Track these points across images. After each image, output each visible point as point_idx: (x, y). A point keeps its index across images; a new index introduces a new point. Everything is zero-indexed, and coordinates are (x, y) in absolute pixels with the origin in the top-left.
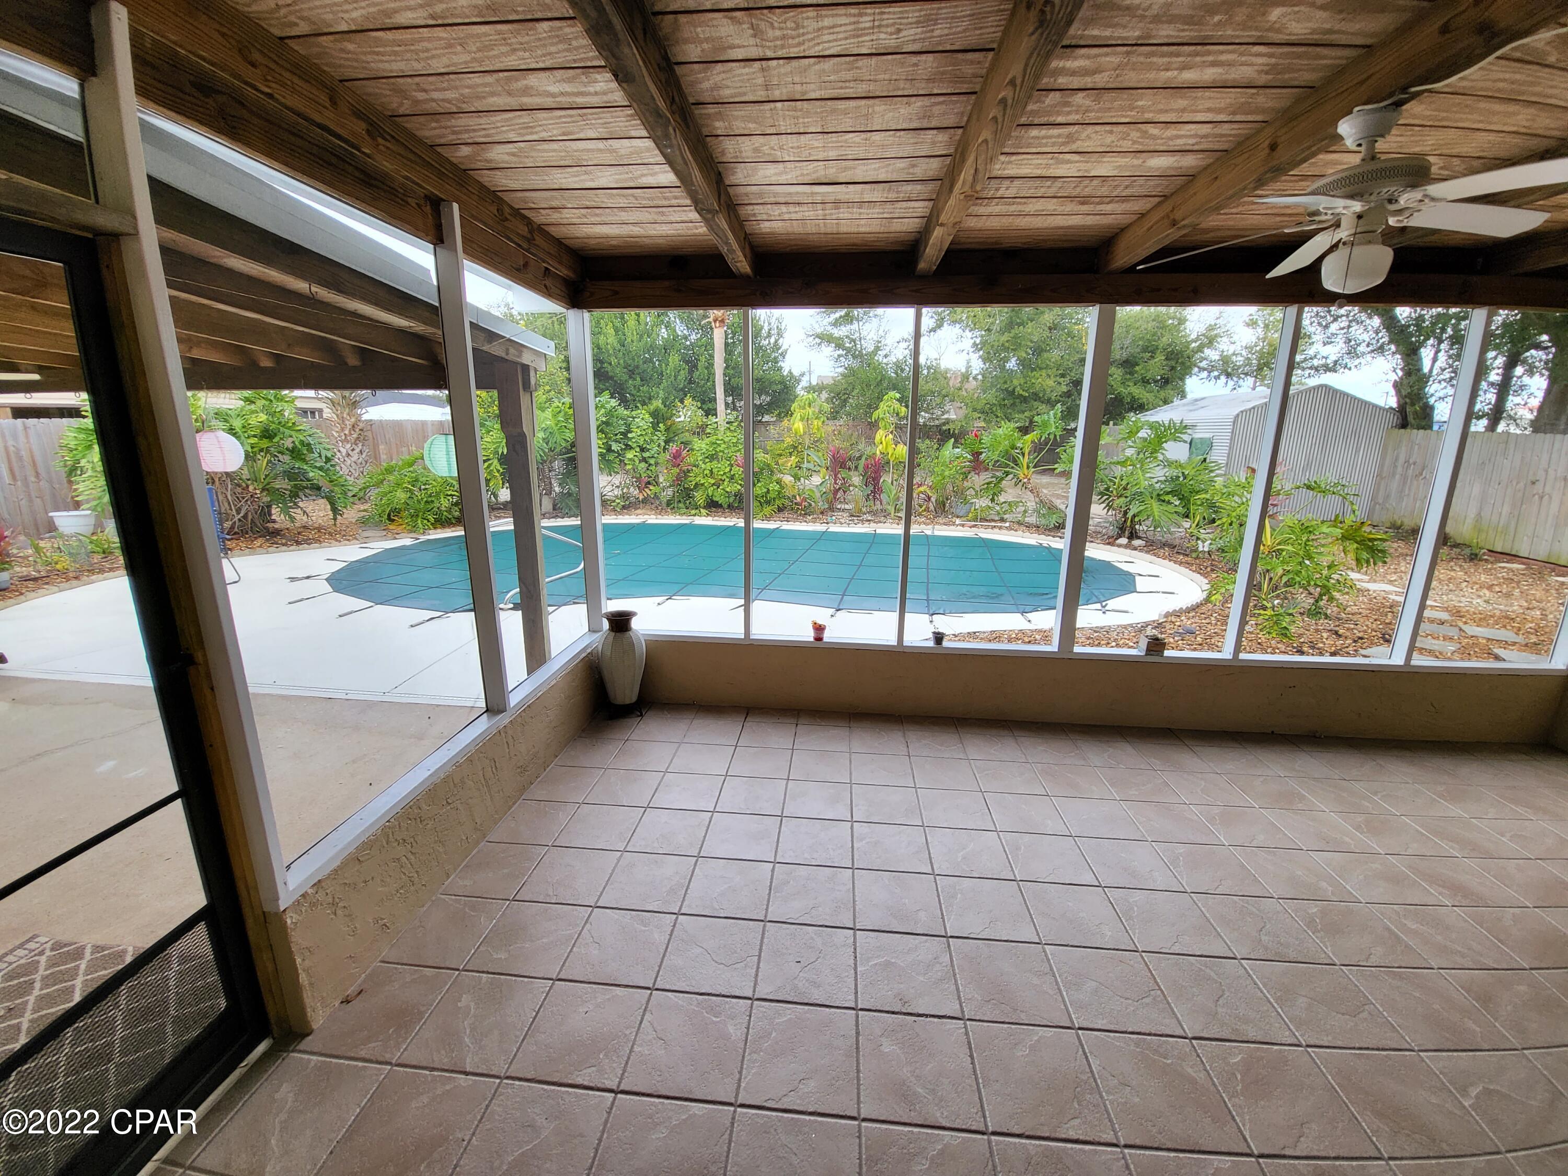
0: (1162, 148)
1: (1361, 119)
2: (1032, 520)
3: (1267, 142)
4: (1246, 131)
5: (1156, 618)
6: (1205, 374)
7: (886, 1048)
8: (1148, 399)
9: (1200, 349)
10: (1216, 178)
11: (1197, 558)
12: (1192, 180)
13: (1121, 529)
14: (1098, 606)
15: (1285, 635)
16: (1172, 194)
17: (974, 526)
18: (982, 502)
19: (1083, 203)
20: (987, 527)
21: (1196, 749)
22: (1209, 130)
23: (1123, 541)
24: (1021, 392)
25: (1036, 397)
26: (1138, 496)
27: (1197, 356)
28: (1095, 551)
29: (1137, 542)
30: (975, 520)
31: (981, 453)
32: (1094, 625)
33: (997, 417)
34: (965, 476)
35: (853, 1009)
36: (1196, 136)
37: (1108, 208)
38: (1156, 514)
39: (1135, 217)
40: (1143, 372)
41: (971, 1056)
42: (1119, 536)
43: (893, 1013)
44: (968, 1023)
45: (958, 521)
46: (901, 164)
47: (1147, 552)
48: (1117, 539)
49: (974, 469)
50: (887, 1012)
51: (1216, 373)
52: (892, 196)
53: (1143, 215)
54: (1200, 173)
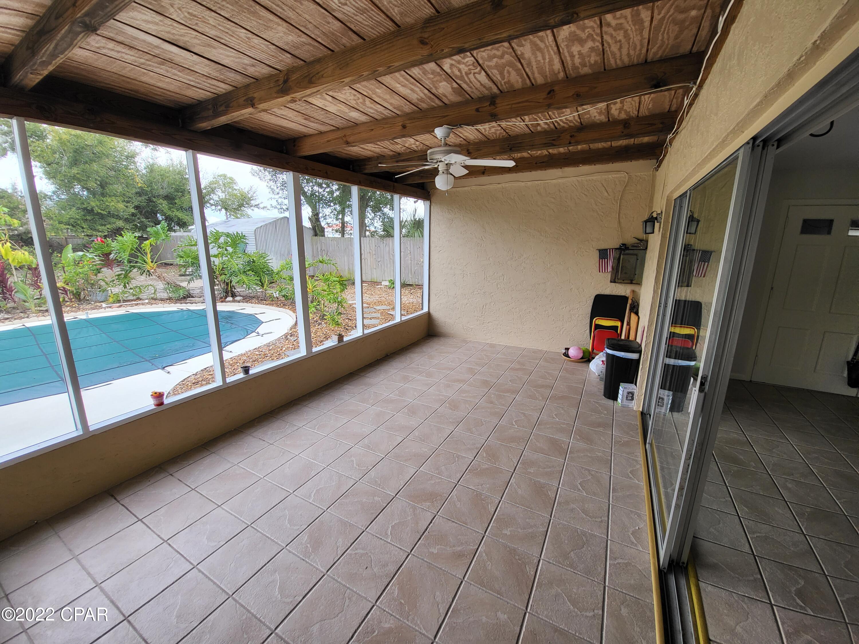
0: (361, 110)
1: (445, 130)
2: (165, 295)
3: (400, 124)
4: (389, 115)
5: (286, 332)
6: (213, 207)
7: (435, 551)
8: (187, 220)
9: (209, 194)
10: (373, 130)
11: (273, 301)
12: (354, 126)
13: (226, 292)
14: (254, 334)
15: (338, 324)
16: (343, 129)
17: (120, 306)
18: (117, 290)
19: (305, 119)
20: (132, 306)
21: (367, 375)
22: (382, 110)
23: (230, 299)
24: (99, 211)
25: (110, 215)
26: (234, 274)
27: (208, 197)
28: (221, 307)
29: (238, 298)
30: (119, 301)
31: (110, 254)
32: (265, 343)
33: (83, 228)
34: (99, 271)
35: (408, 555)
36: (376, 110)
37: (312, 125)
38: (246, 281)
39: (317, 132)
40: (180, 203)
41: (453, 522)
42: (226, 297)
43: (420, 539)
44: (438, 514)
45: (104, 305)
46: (247, 61)
47: (247, 302)
48: (226, 298)
49: (104, 266)
50: (418, 541)
51: (219, 207)
52: (215, 74)
53: (321, 133)
54: (361, 124)
